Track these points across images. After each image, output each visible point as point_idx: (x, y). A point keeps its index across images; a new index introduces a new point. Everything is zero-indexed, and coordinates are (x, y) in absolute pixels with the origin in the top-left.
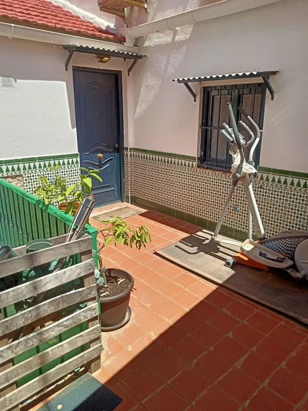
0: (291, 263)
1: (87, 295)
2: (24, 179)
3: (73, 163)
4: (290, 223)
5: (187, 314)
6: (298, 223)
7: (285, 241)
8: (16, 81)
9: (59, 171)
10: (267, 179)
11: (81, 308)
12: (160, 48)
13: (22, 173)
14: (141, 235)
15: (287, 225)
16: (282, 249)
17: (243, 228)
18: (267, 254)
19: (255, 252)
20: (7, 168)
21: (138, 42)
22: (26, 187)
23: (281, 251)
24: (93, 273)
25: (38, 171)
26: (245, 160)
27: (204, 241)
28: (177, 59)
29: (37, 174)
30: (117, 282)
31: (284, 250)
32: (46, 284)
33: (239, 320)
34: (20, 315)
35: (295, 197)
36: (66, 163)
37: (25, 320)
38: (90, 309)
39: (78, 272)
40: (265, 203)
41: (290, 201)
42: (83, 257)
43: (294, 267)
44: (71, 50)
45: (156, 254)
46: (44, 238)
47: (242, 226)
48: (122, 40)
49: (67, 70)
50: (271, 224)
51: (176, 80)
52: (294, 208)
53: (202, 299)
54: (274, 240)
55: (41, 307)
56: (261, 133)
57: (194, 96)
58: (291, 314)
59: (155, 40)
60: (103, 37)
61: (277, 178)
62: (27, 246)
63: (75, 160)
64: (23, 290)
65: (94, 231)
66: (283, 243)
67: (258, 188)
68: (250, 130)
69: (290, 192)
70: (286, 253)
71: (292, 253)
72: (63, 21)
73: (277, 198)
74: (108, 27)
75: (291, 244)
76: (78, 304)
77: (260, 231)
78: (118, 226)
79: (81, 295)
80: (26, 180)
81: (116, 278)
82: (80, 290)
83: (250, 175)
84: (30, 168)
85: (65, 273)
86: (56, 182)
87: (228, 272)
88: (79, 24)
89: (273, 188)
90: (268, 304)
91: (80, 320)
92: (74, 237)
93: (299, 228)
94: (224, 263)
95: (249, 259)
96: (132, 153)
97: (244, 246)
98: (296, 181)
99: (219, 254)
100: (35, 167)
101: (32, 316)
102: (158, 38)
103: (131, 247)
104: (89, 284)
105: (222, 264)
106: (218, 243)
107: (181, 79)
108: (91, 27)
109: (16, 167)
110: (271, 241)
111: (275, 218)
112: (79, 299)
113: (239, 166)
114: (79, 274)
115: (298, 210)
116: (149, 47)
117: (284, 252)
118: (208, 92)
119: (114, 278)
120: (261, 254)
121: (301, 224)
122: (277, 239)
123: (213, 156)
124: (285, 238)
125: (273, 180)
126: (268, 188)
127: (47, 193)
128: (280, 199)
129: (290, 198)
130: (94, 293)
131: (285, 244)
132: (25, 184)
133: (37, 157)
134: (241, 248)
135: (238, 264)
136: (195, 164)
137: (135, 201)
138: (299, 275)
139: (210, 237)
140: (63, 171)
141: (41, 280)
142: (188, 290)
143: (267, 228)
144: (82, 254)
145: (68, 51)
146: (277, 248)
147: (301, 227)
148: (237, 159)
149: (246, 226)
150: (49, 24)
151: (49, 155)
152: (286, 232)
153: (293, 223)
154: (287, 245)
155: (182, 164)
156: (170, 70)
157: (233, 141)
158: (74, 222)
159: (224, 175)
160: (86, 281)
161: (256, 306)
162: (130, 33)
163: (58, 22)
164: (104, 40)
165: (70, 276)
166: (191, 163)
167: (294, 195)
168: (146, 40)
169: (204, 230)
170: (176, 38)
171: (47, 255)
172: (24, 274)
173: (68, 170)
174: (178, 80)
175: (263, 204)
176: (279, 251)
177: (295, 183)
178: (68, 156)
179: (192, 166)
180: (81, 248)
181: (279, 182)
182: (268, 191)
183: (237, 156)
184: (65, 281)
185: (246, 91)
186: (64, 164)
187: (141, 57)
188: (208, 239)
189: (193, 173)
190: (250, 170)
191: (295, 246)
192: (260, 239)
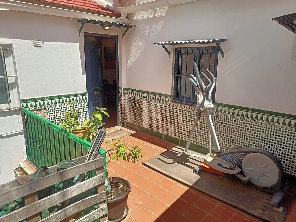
0: (239, 170)
1: (99, 200)
2: (48, 111)
3: (83, 99)
4: (237, 141)
5: (169, 209)
6: (243, 142)
7: (235, 155)
8: (43, 43)
9: (73, 105)
10: (221, 111)
11: (95, 209)
12: (144, 21)
13: (46, 107)
14: (136, 153)
15: (235, 143)
16: (233, 160)
17: (205, 145)
18: (222, 164)
19: (214, 162)
20: (36, 103)
21: (129, 16)
22: (49, 117)
23: (232, 162)
24: (104, 183)
25: (57, 105)
26: (206, 99)
27: (178, 154)
28: (157, 29)
29: (57, 108)
30: (118, 187)
31: (234, 161)
32: (71, 192)
33: (205, 212)
34: (53, 216)
35: (240, 123)
36: (78, 99)
37: (56, 220)
38: (102, 209)
39: (94, 183)
40: (219, 127)
41: (237, 126)
42: (97, 172)
43: (242, 173)
44: (83, 22)
45: (144, 164)
46: (70, 159)
47: (204, 144)
48: (118, 15)
49: (80, 35)
50: (225, 142)
51: (157, 43)
52: (240, 131)
53: (178, 198)
54: (227, 154)
55: (68, 210)
56: (216, 79)
57: (169, 53)
58: (241, 207)
59: (141, 15)
60: (105, 13)
61: (227, 110)
62: (58, 165)
63: (84, 97)
64: (56, 198)
65: (104, 152)
66: (234, 156)
67: (215, 117)
68: (208, 78)
69: (236, 120)
70: (236, 163)
71: (239, 163)
72: (77, 2)
73: (228, 124)
74: (108, 5)
75: (239, 157)
76: (94, 206)
77: (217, 148)
78: (119, 147)
79: (96, 199)
80: (49, 112)
81: (117, 184)
82: (95, 195)
83: (209, 109)
84: (52, 103)
85: (85, 184)
86: (71, 113)
87: (195, 177)
88: (88, 4)
89: (225, 117)
90: (225, 200)
91: (95, 217)
92: (92, 157)
93: (244, 145)
94: (193, 170)
95: (210, 167)
96: (125, 91)
97: (207, 158)
98: (240, 113)
99: (189, 164)
100: (56, 103)
101: (61, 216)
102: (143, 14)
103: (128, 161)
104: (101, 191)
105: (191, 171)
106: (188, 156)
107: (160, 43)
108: (97, 6)
109: (42, 103)
110: (225, 154)
111: (227, 138)
112: (94, 202)
113: (202, 103)
114: (95, 184)
115: (243, 133)
116: (136, 20)
117: (235, 162)
118: (179, 51)
119: (115, 184)
120: (219, 164)
121: (245, 142)
122: (230, 154)
123: (183, 94)
124: (235, 153)
125: (225, 112)
126: (221, 117)
127: (68, 124)
128: (230, 125)
129: (237, 124)
130: (104, 198)
131: (235, 157)
132: (48, 115)
133: (57, 95)
134: (205, 160)
135: (202, 171)
136: (170, 100)
137: (126, 125)
138: (245, 179)
139: (181, 151)
140: (76, 105)
141: (68, 190)
142: (168, 191)
143: (221, 145)
144: (97, 169)
145: (80, 23)
146: (230, 160)
147: (245, 144)
148: (200, 98)
149: (207, 143)
150: (68, 5)
151: (66, 94)
152: (235, 148)
153: (240, 142)
154: (237, 157)
155: (160, 100)
156: (152, 36)
157: (197, 86)
158: (92, 148)
159: (190, 108)
160: (99, 189)
161: (217, 202)
162: (124, 11)
163: (74, 2)
164: (105, 15)
165: (88, 186)
166: (167, 99)
167: (239, 122)
168: (135, 16)
169: (177, 146)
170: (156, 15)
171: (73, 172)
172: (56, 186)
173: (79, 104)
174: (158, 43)
175: (218, 128)
176: (231, 162)
177: (240, 114)
178: (80, 95)
179: (168, 101)
180: (96, 166)
181: (229, 113)
182: (221, 119)
183: (201, 96)
184: (84, 190)
185: (205, 51)
186: (76, 100)
187: (131, 27)
188: (180, 153)
189: (169, 106)
190: (209, 105)
191: (242, 158)
192: (217, 153)
